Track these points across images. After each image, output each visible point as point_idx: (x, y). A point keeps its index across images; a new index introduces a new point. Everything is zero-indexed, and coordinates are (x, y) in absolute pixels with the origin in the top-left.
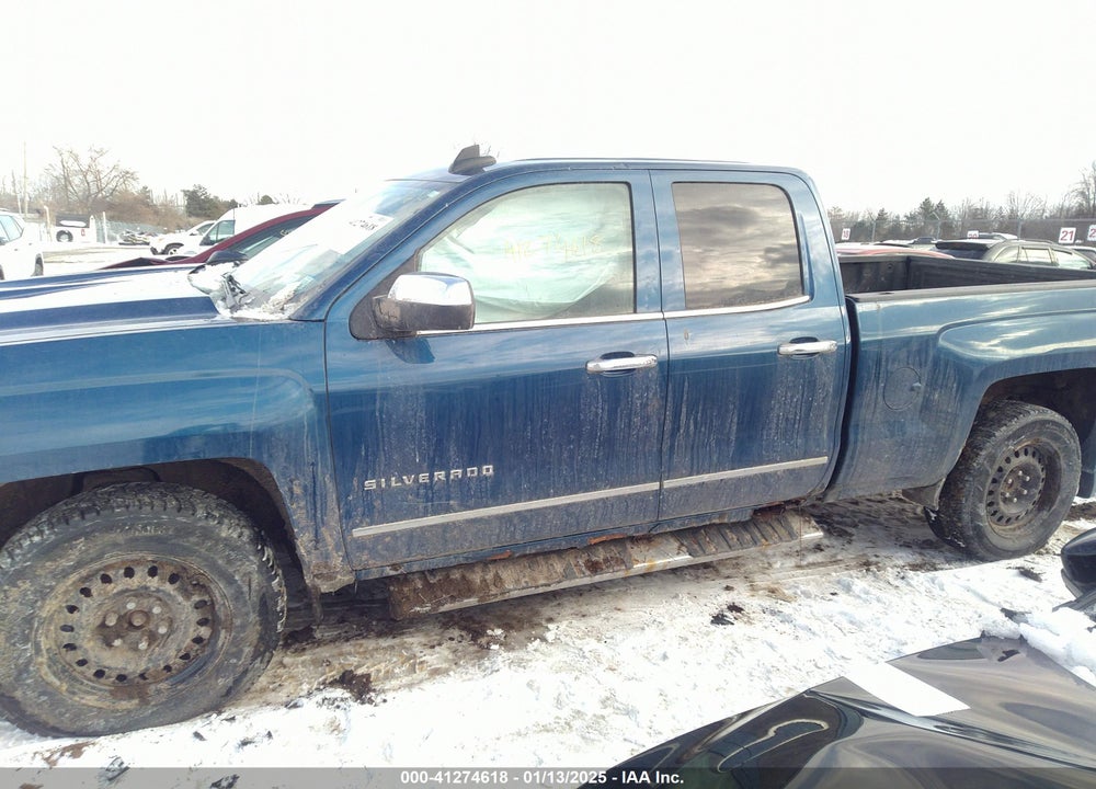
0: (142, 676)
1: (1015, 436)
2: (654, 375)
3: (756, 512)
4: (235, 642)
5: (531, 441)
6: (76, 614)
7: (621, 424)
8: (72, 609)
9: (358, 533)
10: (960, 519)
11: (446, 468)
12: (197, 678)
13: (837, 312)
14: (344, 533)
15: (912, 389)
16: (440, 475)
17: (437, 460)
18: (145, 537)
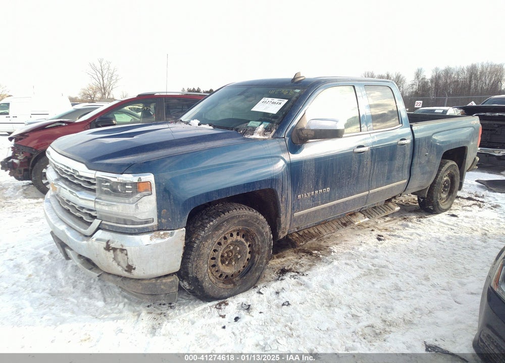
0: (232, 276)
1: (446, 170)
2: (369, 153)
3: (386, 201)
4: (261, 259)
5: (339, 178)
6: (217, 253)
7: (361, 171)
8: (215, 251)
9: (296, 214)
10: (433, 199)
11: (318, 190)
12: (249, 274)
13: (408, 130)
14: (292, 215)
15: (426, 155)
16: (317, 192)
17: (316, 188)
18: (242, 220)
